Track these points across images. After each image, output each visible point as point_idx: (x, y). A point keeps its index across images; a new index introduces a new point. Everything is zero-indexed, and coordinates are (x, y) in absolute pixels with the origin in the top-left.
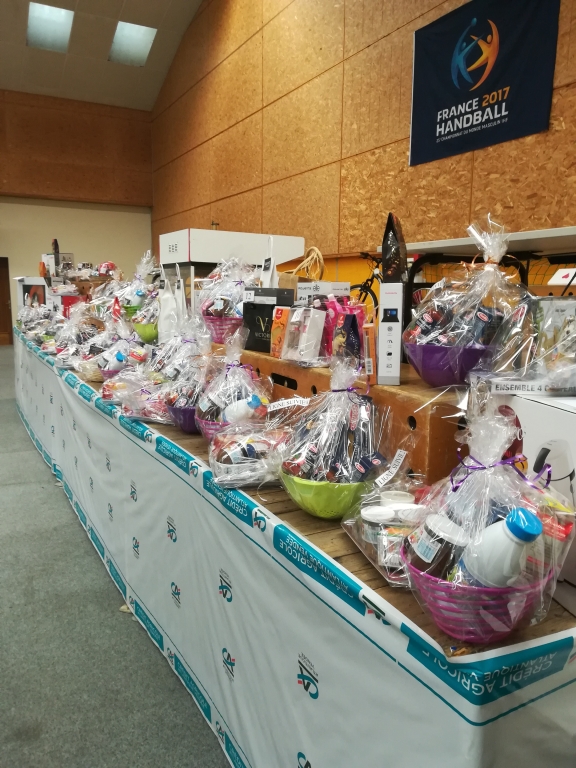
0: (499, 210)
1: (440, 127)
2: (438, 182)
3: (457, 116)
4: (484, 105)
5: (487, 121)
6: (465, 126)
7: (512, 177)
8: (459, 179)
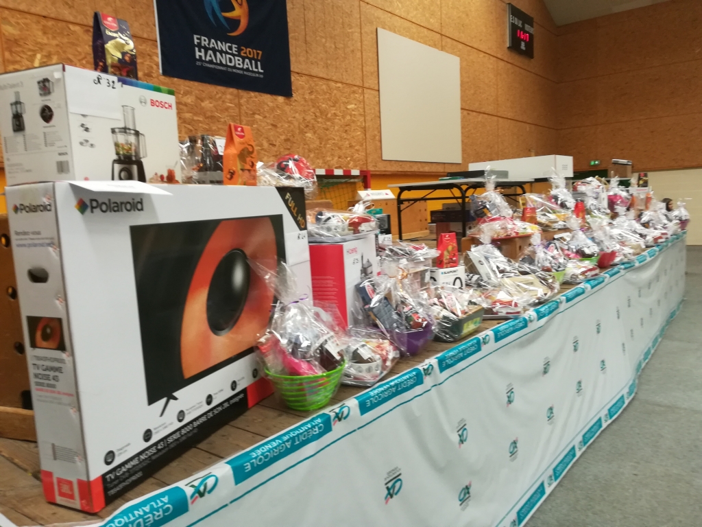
0: (266, 145)
1: (200, 51)
2: (203, 104)
3: (218, 51)
4: (242, 54)
5: (247, 70)
6: (229, 64)
7: (272, 122)
8: (227, 109)
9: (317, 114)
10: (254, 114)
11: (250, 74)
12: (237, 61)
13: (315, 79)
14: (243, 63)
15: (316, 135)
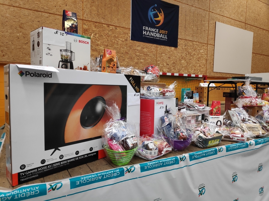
0: (165, 64)
2: (144, 50)
3: (151, 31)
4: (160, 32)
5: (161, 38)
6: (154, 36)
7: (169, 56)
8: (152, 52)
9: (187, 54)
10: (162, 53)
11: (162, 39)
12: (158, 35)
13: (188, 41)
14: (160, 35)
15: (186, 61)
